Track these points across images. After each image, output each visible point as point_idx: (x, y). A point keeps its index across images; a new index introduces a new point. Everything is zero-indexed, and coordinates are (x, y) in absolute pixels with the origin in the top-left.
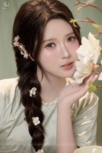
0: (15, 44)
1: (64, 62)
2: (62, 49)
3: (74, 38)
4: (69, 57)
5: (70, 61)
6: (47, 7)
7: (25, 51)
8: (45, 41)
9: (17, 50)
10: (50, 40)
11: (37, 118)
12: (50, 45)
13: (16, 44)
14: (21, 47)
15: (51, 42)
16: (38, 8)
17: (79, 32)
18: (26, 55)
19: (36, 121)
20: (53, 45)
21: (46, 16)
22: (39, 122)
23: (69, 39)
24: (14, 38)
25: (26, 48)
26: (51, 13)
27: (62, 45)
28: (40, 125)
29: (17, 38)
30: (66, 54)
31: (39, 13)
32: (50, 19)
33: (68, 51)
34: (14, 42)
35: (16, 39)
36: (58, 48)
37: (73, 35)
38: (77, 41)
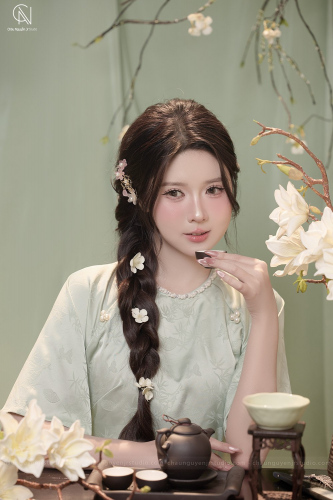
0: (117, 174)
1: (193, 228)
2: (192, 204)
3: (220, 189)
4: (203, 221)
5: (204, 227)
6: (186, 123)
7: (132, 191)
8: (165, 184)
9: (119, 186)
12: (173, 193)
13: (119, 175)
14: (126, 182)
15: (176, 187)
20: (179, 194)
21: (180, 139)
23: (211, 190)
24: (118, 163)
26: (189, 136)
27: (196, 198)
29: (123, 164)
30: (199, 215)
31: (168, 132)
33: (203, 210)
35: (121, 164)
36: (187, 199)
37: (220, 184)
38: (224, 196)
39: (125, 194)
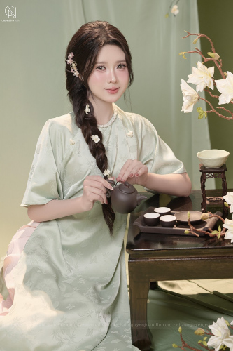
0: (68, 61)
1: (110, 86)
3: (124, 66)
4: (116, 83)
5: (116, 86)
7: (75, 69)
9: (68, 67)
10: (101, 63)
11: (97, 136)
12: (100, 68)
13: (70, 61)
14: (74, 65)
15: (102, 65)
16: (96, 30)
17: (131, 62)
18: (76, 73)
19: (96, 139)
20: (103, 68)
21: (103, 39)
22: (99, 140)
23: (120, 66)
24: (68, 55)
25: (77, 67)
26: (108, 37)
27: (112, 70)
28: (101, 143)
29: (71, 55)
30: (113, 79)
31: (97, 35)
32: (106, 43)
34: (68, 59)
36: (107, 72)
37: (125, 63)
38: (126, 69)
39: (72, 71)
